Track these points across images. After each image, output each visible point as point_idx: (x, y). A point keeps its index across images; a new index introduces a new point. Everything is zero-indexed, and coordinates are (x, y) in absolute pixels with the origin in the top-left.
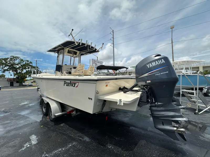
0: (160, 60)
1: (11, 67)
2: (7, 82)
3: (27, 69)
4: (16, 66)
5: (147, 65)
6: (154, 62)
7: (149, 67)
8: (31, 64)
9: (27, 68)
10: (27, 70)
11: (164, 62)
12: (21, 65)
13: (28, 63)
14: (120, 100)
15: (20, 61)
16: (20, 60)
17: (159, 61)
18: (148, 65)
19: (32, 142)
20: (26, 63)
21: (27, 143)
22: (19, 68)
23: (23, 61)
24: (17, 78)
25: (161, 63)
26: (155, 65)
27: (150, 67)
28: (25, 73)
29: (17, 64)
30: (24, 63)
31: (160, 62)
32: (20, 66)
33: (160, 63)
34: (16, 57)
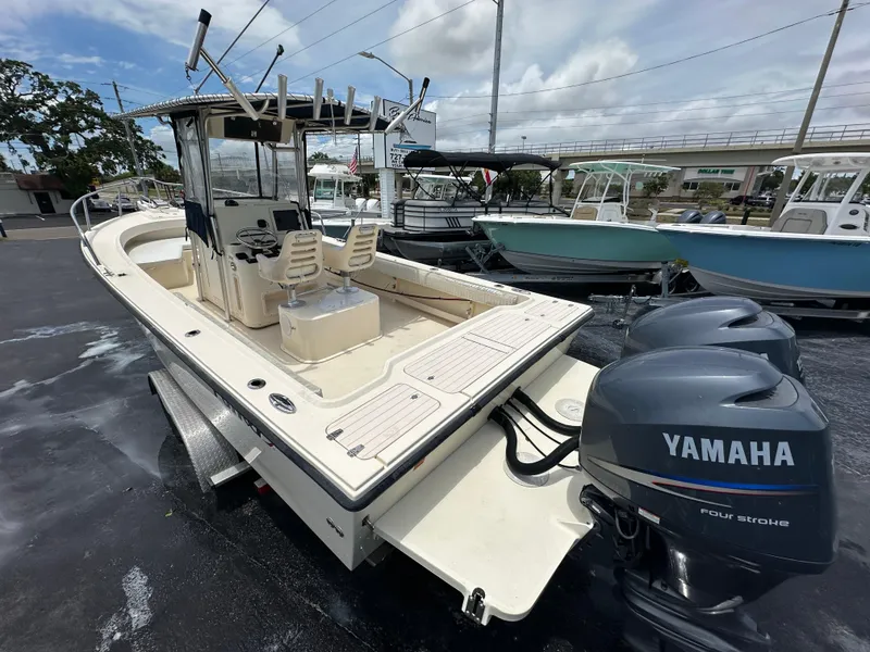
0: (766, 445)
1: (10, 119)
2: (22, 196)
3: (83, 130)
4: (31, 116)
5: (666, 436)
6: (719, 444)
7: (673, 452)
8: (96, 106)
9: (82, 123)
10: (88, 135)
11: (791, 462)
12: (51, 109)
13: (80, 102)
14: (479, 594)
15: (37, 84)
16: (36, 79)
17: (754, 445)
18: (677, 438)
19: (131, 612)
20: (69, 98)
21: (113, 620)
22: (47, 125)
23: (51, 85)
24: (57, 174)
25: (767, 462)
26: (722, 460)
27: (685, 455)
28: (81, 151)
29: (32, 105)
30: (61, 99)
31: (760, 454)
32: (48, 112)
33: (755, 462)
34: (8, 62)
